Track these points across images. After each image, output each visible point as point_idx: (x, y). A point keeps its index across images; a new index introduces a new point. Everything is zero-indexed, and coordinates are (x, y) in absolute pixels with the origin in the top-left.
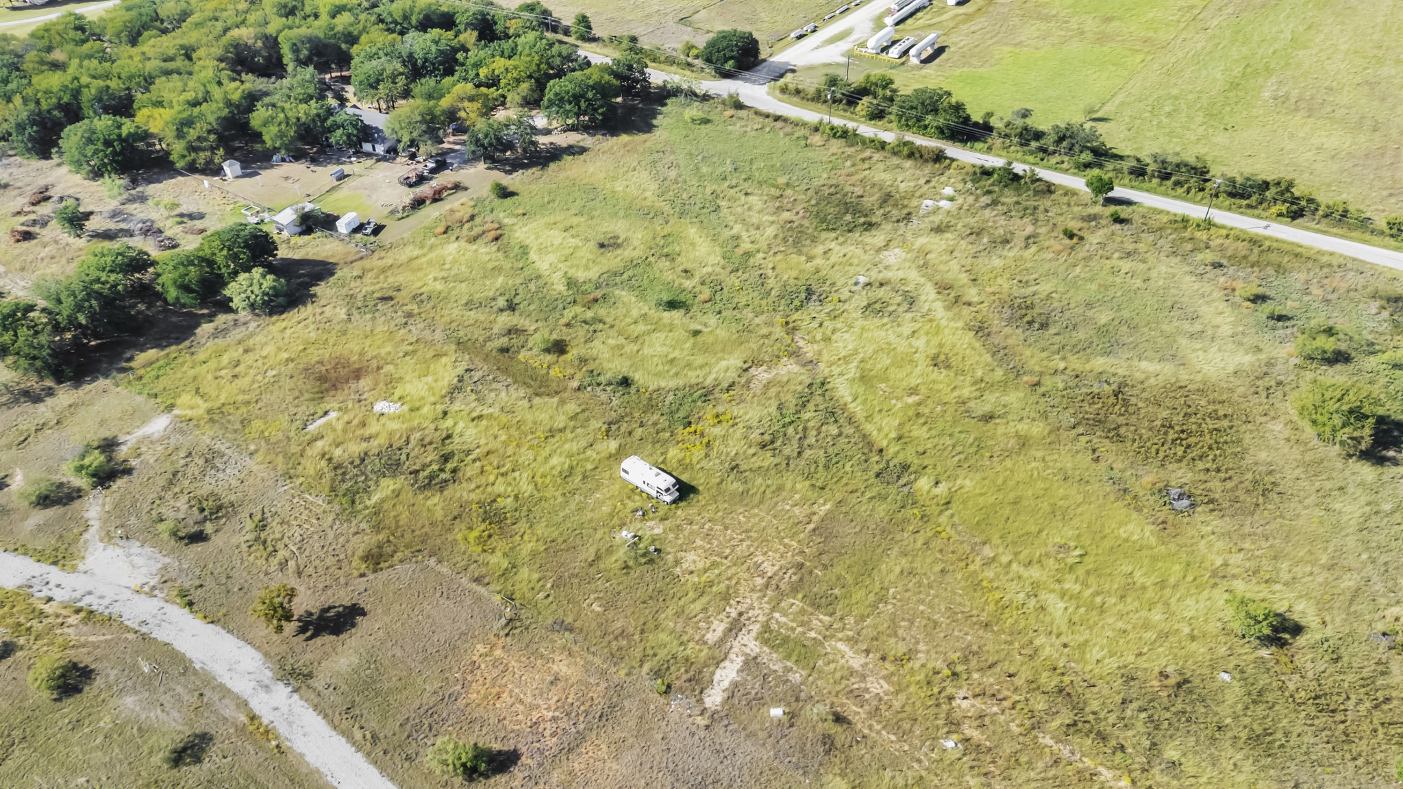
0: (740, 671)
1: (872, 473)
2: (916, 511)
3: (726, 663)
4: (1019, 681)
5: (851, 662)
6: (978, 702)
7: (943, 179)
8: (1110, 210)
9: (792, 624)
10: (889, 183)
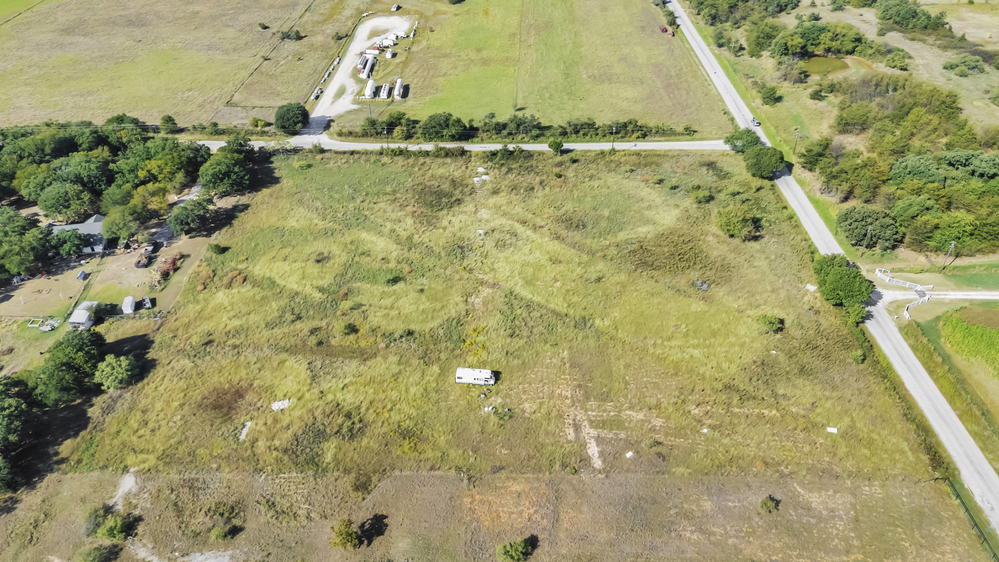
0: (598, 446)
1: (572, 328)
2: (606, 337)
3: (589, 445)
4: (708, 392)
5: (638, 417)
6: (699, 408)
7: (473, 164)
8: (566, 157)
9: (600, 414)
10: (447, 174)
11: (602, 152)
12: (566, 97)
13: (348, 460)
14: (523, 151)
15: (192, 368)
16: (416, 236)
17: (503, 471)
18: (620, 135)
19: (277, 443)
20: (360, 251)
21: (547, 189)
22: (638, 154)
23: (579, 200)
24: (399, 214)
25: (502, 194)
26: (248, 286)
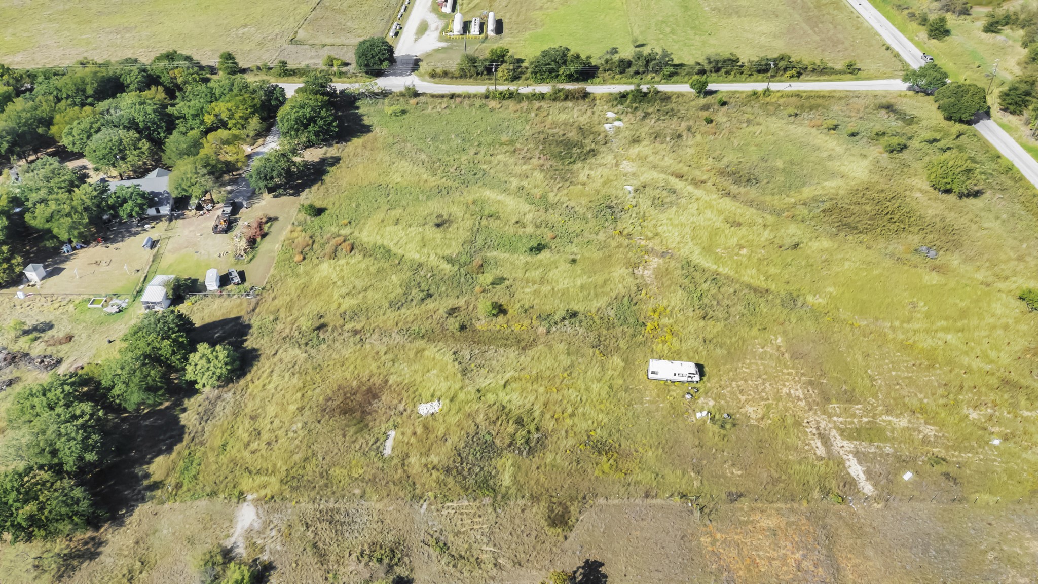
0: (860, 464)
1: (780, 307)
2: (827, 318)
3: (848, 463)
4: (982, 389)
5: (901, 424)
6: (978, 411)
7: (600, 108)
8: (710, 99)
9: (849, 420)
10: (571, 120)
11: (755, 93)
12: (690, 32)
13: (532, 482)
14: (658, 92)
15: (306, 360)
16: (551, 195)
17: (742, 499)
18: (769, 74)
19: (434, 459)
20: (486, 213)
21: (699, 137)
22: (798, 95)
23: (740, 149)
24: (524, 167)
25: (644, 143)
26: (357, 257)
